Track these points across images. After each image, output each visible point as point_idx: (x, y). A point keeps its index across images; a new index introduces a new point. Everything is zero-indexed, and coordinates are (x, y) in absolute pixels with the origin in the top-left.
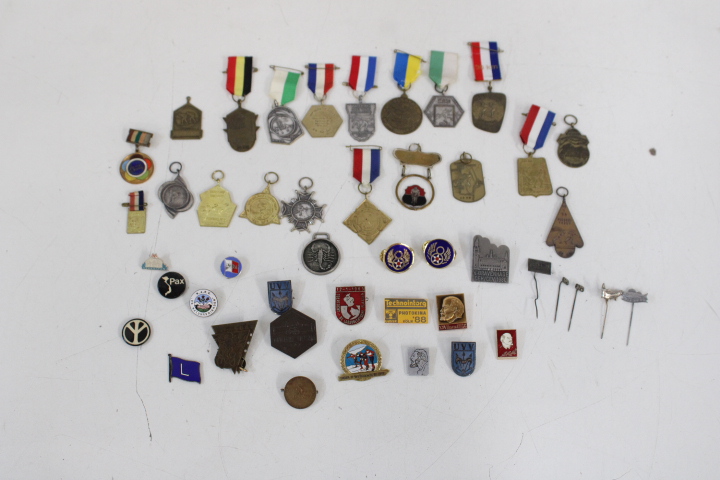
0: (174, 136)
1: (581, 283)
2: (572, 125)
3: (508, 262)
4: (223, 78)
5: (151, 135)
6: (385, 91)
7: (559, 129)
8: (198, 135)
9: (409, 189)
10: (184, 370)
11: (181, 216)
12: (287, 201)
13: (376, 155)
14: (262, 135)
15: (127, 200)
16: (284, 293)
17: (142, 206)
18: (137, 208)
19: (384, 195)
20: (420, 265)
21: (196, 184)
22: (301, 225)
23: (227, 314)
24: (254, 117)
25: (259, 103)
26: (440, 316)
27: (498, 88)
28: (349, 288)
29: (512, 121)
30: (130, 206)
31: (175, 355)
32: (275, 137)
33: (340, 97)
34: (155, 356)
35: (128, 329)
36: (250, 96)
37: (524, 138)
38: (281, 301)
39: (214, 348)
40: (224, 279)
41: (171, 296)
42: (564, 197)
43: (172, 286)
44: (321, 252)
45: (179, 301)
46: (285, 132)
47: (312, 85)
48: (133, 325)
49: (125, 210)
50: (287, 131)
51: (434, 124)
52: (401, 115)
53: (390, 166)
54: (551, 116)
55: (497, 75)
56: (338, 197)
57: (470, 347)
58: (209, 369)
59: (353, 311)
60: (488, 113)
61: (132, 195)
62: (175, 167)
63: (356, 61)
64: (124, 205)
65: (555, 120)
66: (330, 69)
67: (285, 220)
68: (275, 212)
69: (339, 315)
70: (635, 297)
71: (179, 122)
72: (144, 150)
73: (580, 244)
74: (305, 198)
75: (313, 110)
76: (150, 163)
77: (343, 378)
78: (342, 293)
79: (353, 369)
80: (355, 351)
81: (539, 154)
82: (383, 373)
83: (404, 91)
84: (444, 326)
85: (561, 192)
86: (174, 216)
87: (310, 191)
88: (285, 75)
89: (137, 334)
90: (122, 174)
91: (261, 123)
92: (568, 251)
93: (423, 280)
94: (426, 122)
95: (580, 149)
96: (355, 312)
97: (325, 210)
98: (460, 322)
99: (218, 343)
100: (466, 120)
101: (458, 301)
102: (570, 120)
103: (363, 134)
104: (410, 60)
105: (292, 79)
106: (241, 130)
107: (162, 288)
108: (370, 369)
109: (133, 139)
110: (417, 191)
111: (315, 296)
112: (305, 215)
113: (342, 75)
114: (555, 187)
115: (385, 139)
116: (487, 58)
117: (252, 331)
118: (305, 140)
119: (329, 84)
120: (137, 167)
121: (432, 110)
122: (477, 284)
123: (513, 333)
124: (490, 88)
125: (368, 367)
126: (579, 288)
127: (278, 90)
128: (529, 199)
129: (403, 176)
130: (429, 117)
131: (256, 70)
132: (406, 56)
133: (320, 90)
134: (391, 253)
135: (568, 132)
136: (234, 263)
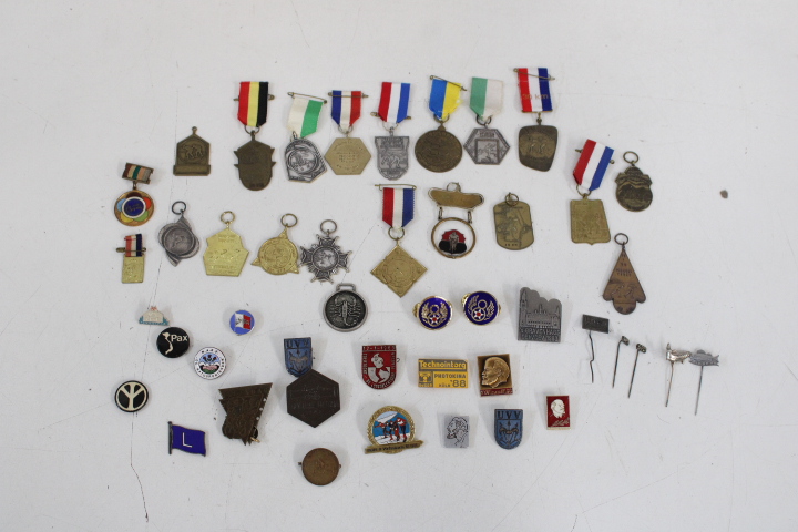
0: (177, 171)
1: (643, 343)
2: (632, 163)
3: (560, 318)
4: (235, 106)
5: (151, 171)
6: (420, 123)
7: (618, 167)
8: (206, 171)
9: (446, 235)
10: (187, 440)
11: (184, 263)
12: (307, 247)
13: (409, 194)
14: (279, 171)
15: (122, 244)
16: (302, 352)
17: (140, 251)
18: (134, 254)
19: (418, 241)
20: (459, 321)
21: (203, 226)
22: (323, 275)
23: (236, 377)
24: (270, 151)
25: (275, 135)
26: (481, 380)
27: (548, 120)
28: (379, 347)
29: (564, 158)
30: (126, 251)
31: (175, 423)
32: (294, 174)
33: (368, 129)
34: (153, 422)
35: (121, 393)
36: (265, 127)
37: (578, 177)
38: (299, 361)
39: (222, 415)
40: (233, 335)
41: (172, 355)
42: (623, 244)
43: (173, 344)
44: (345, 305)
45: (182, 361)
46: (305, 168)
47: (336, 115)
48: (128, 388)
49: (120, 256)
50: (307, 165)
51: (476, 161)
52: (438, 150)
53: (425, 208)
54: (608, 152)
55: (547, 106)
56: (366, 242)
57: (516, 415)
58: (216, 440)
59: (382, 373)
60: (537, 148)
61: (128, 239)
62: (178, 208)
63: (386, 88)
64: (119, 250)
65: (613, 158)
66: (357, 97)
67: (304, 269)
68: (293, 259)
69: (366, 378)
70: (704, 360)
71: (183, 156)
72: (142, 188)
73: (642, 299)
74: (327, 243)
75: (337, 143)
76: (150, 202)
77: (370, 450)
78: (369, 353)
79: (381, 440)
80: (383, 419)
81: (595, 195)
82: (417, 444)
83: (442, 122)
84: (486, 391)
85: (620, 239)
86: (176, 263)
87: (333, 236)
88: (305, 103)
89: (132, 398)
90: (118, 214)
91: (278, 157)
92: (628, 306)
93: (462, 339)
94: (466, 158)
95: (642, 190)
96: (385, 375)
97: (351, 257)
98: (504, 387)
99: (226, 409)
100: (512, 156)
101: (502, 362)
102: (630, 157)
103: (394, 171)
104: (448, 87)
105: (313, 108)
106: (254, 166)
107: (162, 345)
108: (402, 439)
109: (130, 174)
110: (456, 237)
111: (338, 356)
112: (327, 263)
113: (370, 104)
114: (613, 234)
115: (419, 177)
116: (536, 87)
117: (266, 396)
118: (328, 176)
119: (355, 115)
120: (134, 207)
121: (473, 144)
122: (524, 343)
123: (565, 399)
124: (539, 121)
125: (398, 437)
126: (641, 349)
127: (297, 121)
128: (584, 246)
129: (440, 219)
130: (470, 153)
131: (272, 97)
132: (445, 82)
133: (345, 121)
134: (425, 307)
135: (628, 171)
136: (245, 317)
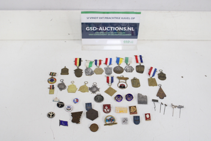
0: (61, 74)
1: (166, 104)
2: (161, 72)
3: (147, 99)
4: (74, 63)
5: (56, 73)
6: (114, 65)
7: (158, 72)
8: (68, 74)
9: (121, 85)
10: (64, 123)
11: (63, 90)
12: (90, 87)
13: (112, 78)
14: (84, 74)
15: (49, 87)
16: (90, 106)
17: (53, 88)
18: (52, 89)
19: (115, 86)
20: (124, 100)
21: (67, 84)
22: (94, 92)
24: (82, 70)
25: (83, 67)
26: (130, 111)
27: (142, 64)
28: (107, 105)
29: (146, 71)
30: (50, 88)
31: (61, 120)
32: (87, 74)
33: (103, 66)
34: (56, 120)
35: (49, 114)
36: (80, 66)
37: (149, 74)
38: (89, 108)
39: (71, 118)
40: (73, 103)
41: (60, 107)
42: (160, 86)
43: (61, 105)
44: (99, 98)
45: (62, 108)
46: (89, 73)
47: (96, 64)
48: (50, 113)
49: (49, 89)
50: (90, 73)
51: (127, 72)
52: (118, 70)
53: (116, 80)
54: (156, 70)
55: (142, 62)
56: (103, 87)
57: (139, 117)
58: (70, 123)
59: (107, 110)
60: (140, 69)
61: (51, 86)
62: (61, 81)
63: (107, 59)
64: (48, 88)
65: (157, 70)
66: (100, 61)
67: (90, 91)
68: (87, 89)
69: (104, 111)
70: (180, 107)
71: (63, 71)
72: (54, 77)
73: (165, 96)
74: (95, 86)
75: (96, 69)
76: (55, 79)
77: (105, 125)
78: (104, 106)
79: (108, 123)
80: (108, 118)
81: (153, 77)
82: (116, 124)
83: (119, 65)
84: (131, 113)
85: (160, 85)
86: (61, 90)
87: (96, 85)
88: (89, 62)
89: (51, 115)
90: (48, 82)
91: (84, 71)
92: (162, 97)
93: (125, 103)
94: (124, 71)
95: (164, 76)
96: (108, 110)
97: (100, 89)
98: (135, 112)
99: (72, 117)
100: (135, 71)
101: (135, 108)
102: (161, 71)
103: (109, 73)
104: (120, 59)
105: (91, 63)
106: (78, 73)
107: (58, 105)
108: (112, 123)
109: (51, 74)
110: (123, 85)
111: (97, 107)
112: (95, 90)
113: (103, 62)
114: (158, 84)
115: (114, 74)
116: (139, 59)
117: (82, 114)
118: (95, 75)
119: (100, 64)
120: (52, 80)
121: (126, 69)
122: (139, 105)
123: (149, 114)
124: (140, 64)
125: (112, 122)
126: (166, 105)
127: (88, 65)
128: (152, 87)
129: (119, 82)
130: (125, 70)
131: (82, 61)
132: (119, 58)
133: (98, 65)
134: (117, 97)
135: (160, 73)
136: (77, 99)
